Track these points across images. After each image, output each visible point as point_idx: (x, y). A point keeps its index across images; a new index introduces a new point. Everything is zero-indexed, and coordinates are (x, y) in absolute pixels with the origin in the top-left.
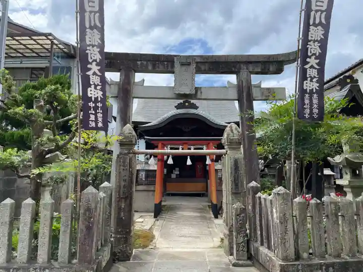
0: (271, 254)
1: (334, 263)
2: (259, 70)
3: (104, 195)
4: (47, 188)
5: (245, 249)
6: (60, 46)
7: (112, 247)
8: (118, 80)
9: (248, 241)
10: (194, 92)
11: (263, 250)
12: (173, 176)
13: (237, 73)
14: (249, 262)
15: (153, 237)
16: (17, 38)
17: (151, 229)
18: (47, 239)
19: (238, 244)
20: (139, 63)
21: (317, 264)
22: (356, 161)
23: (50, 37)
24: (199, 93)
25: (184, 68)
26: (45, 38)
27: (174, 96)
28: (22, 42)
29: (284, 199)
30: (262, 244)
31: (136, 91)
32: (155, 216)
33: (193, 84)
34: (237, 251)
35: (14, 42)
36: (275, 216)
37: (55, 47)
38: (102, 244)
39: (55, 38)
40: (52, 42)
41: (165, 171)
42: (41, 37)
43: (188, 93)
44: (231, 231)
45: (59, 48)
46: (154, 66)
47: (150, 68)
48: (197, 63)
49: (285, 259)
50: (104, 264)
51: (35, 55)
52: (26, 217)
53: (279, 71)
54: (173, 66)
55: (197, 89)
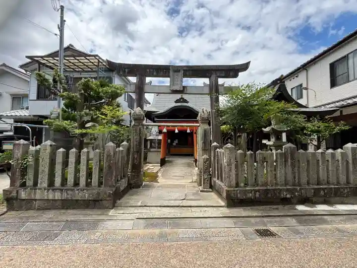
0: (222, 184)
1: (259, 189)
2: (224, 75)
3: (122, 149)
4: (90, 145)
5: (208, 182)
6: (104, 63)
7: (129, 180)
8: (135, 82)
9: (211, 178)
10: (182, 89)
11: (218, 182)
12: (174, 144)
13: (209, 77)
14: (211, 190)
15: (157, 176)
16: (77, 58)
17: (157, 172)
18: (85, 173)
19: (204, 179)
20: (148, 70)
21: (249, 190)
22: (279, 130)
23: (97, 58)
24: (185, 90)
25: (176, 74)
26: (94, 58)
27: (170, 91)
28: (81, 61)
29: (230, 151)
30: (218, 179)
31: (146, 88)
32: (161, 166)
33: (181, 84)
34: (204, 183)
35: (76, 61)
36: (225, 161)
37: (100, 64)
38: (121, 177)
39: (100, 58)
40: (99, 61)
41: (169, 141)
42: (91, 58)
43: (178, 89)
44: (201, 172)
45: (104, 65)
46: (157, 72)
47: (155, 74)
48: (184, 70)
49: (230, 186)
50: (122, 189)
51: (90, 69)
52: (72, 159)
53: (236, 76)
54: (169, 72)
55: (184, 87)
